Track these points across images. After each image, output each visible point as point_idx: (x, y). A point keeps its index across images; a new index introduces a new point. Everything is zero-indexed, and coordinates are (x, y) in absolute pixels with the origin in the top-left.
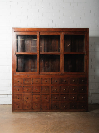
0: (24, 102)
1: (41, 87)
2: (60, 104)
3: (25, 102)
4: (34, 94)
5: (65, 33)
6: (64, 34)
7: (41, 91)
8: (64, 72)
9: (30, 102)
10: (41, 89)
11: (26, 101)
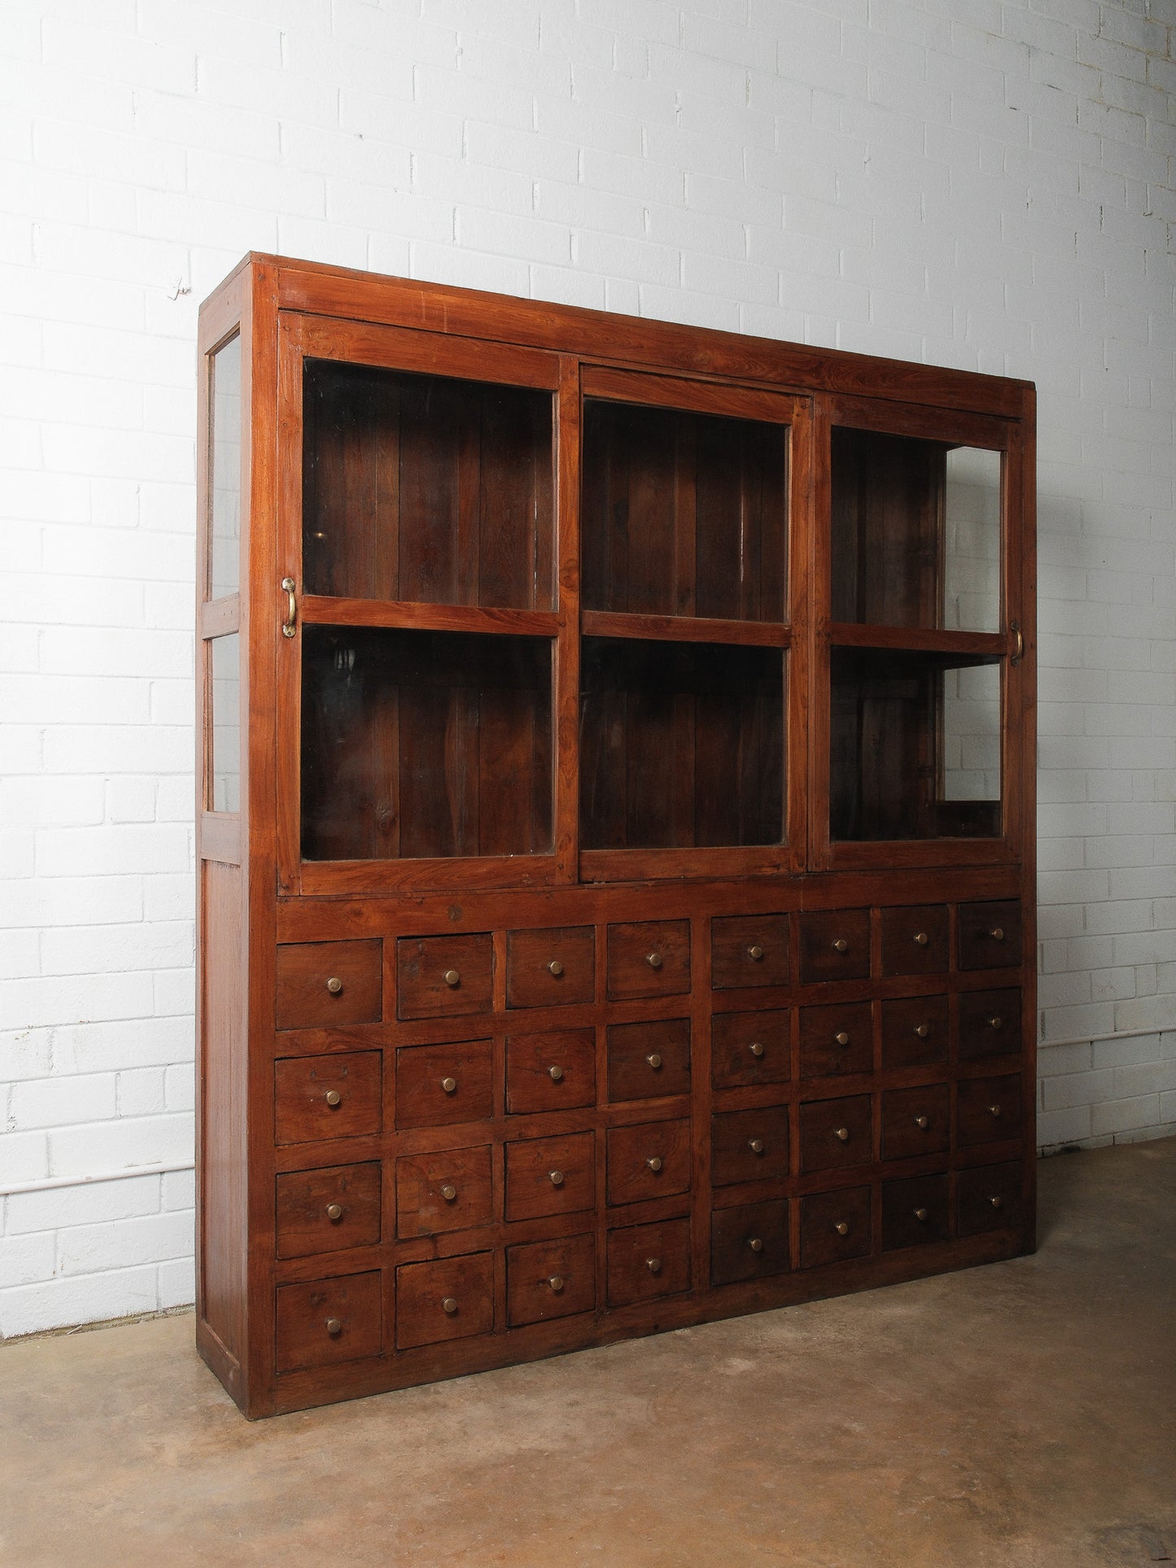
0: (407, 1254)
1: (601, 1040)
2: (794, 1216)
3: (423, 1250)
4: (523, 1139)
5: (839, 406)
6: (835, 418)
7: (603, 1089)
8: (828, 848)
9: (474, 1247)
10: (602, 1058)
11: (433, 1238)
